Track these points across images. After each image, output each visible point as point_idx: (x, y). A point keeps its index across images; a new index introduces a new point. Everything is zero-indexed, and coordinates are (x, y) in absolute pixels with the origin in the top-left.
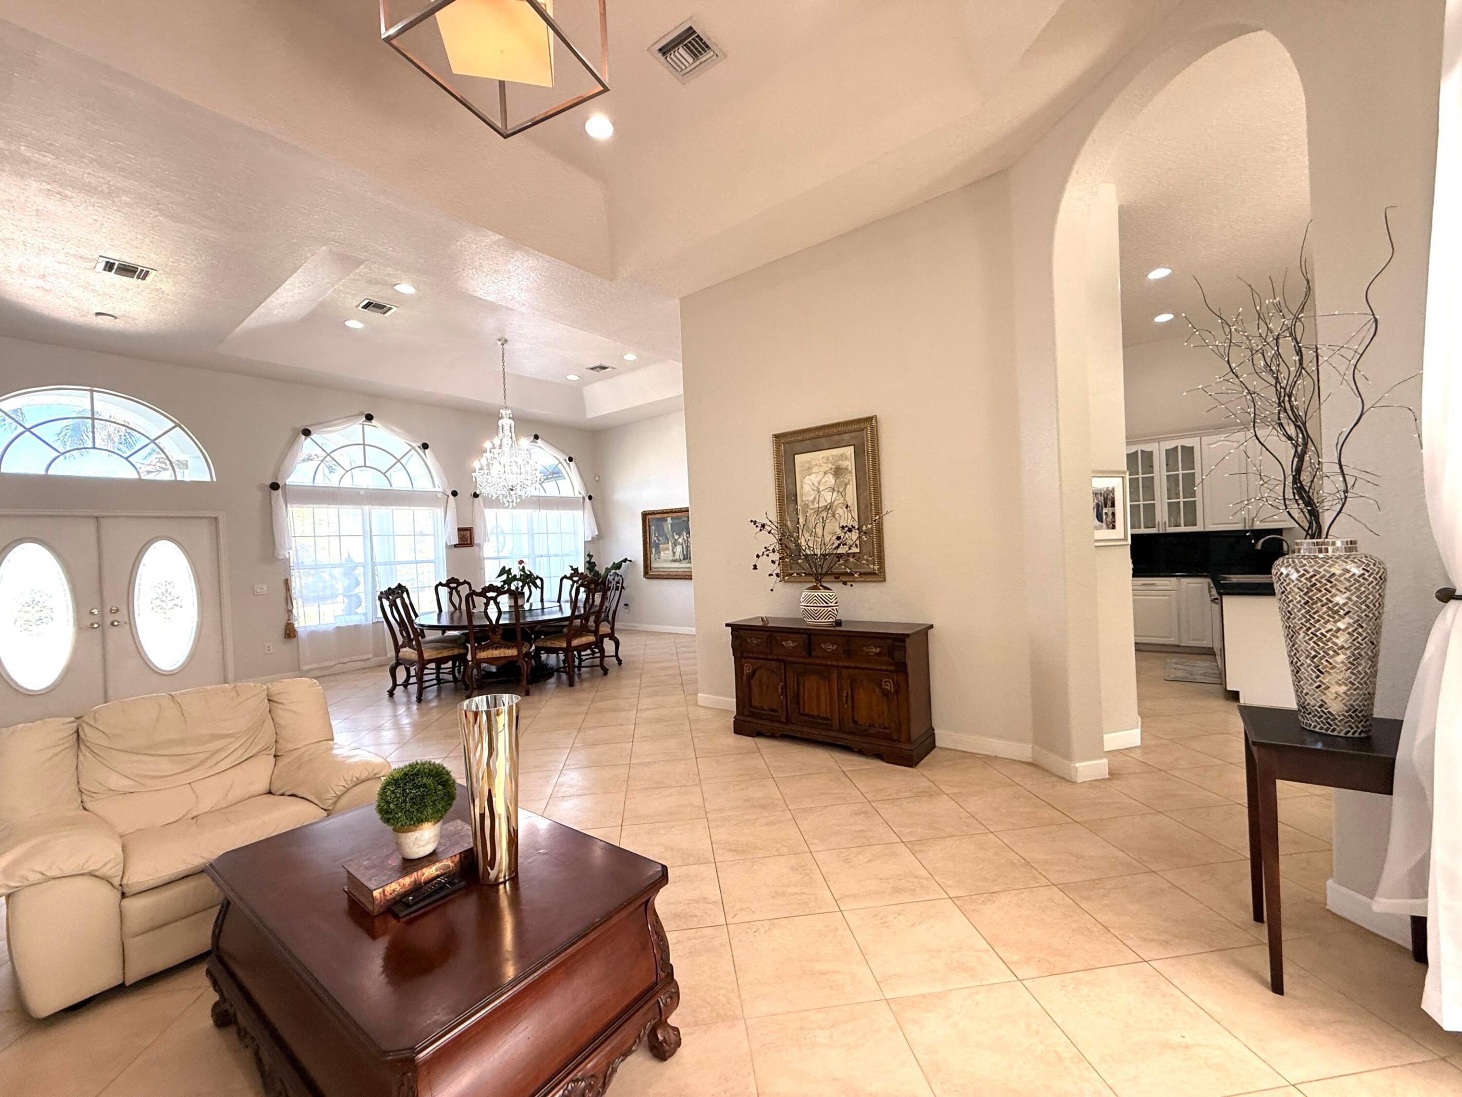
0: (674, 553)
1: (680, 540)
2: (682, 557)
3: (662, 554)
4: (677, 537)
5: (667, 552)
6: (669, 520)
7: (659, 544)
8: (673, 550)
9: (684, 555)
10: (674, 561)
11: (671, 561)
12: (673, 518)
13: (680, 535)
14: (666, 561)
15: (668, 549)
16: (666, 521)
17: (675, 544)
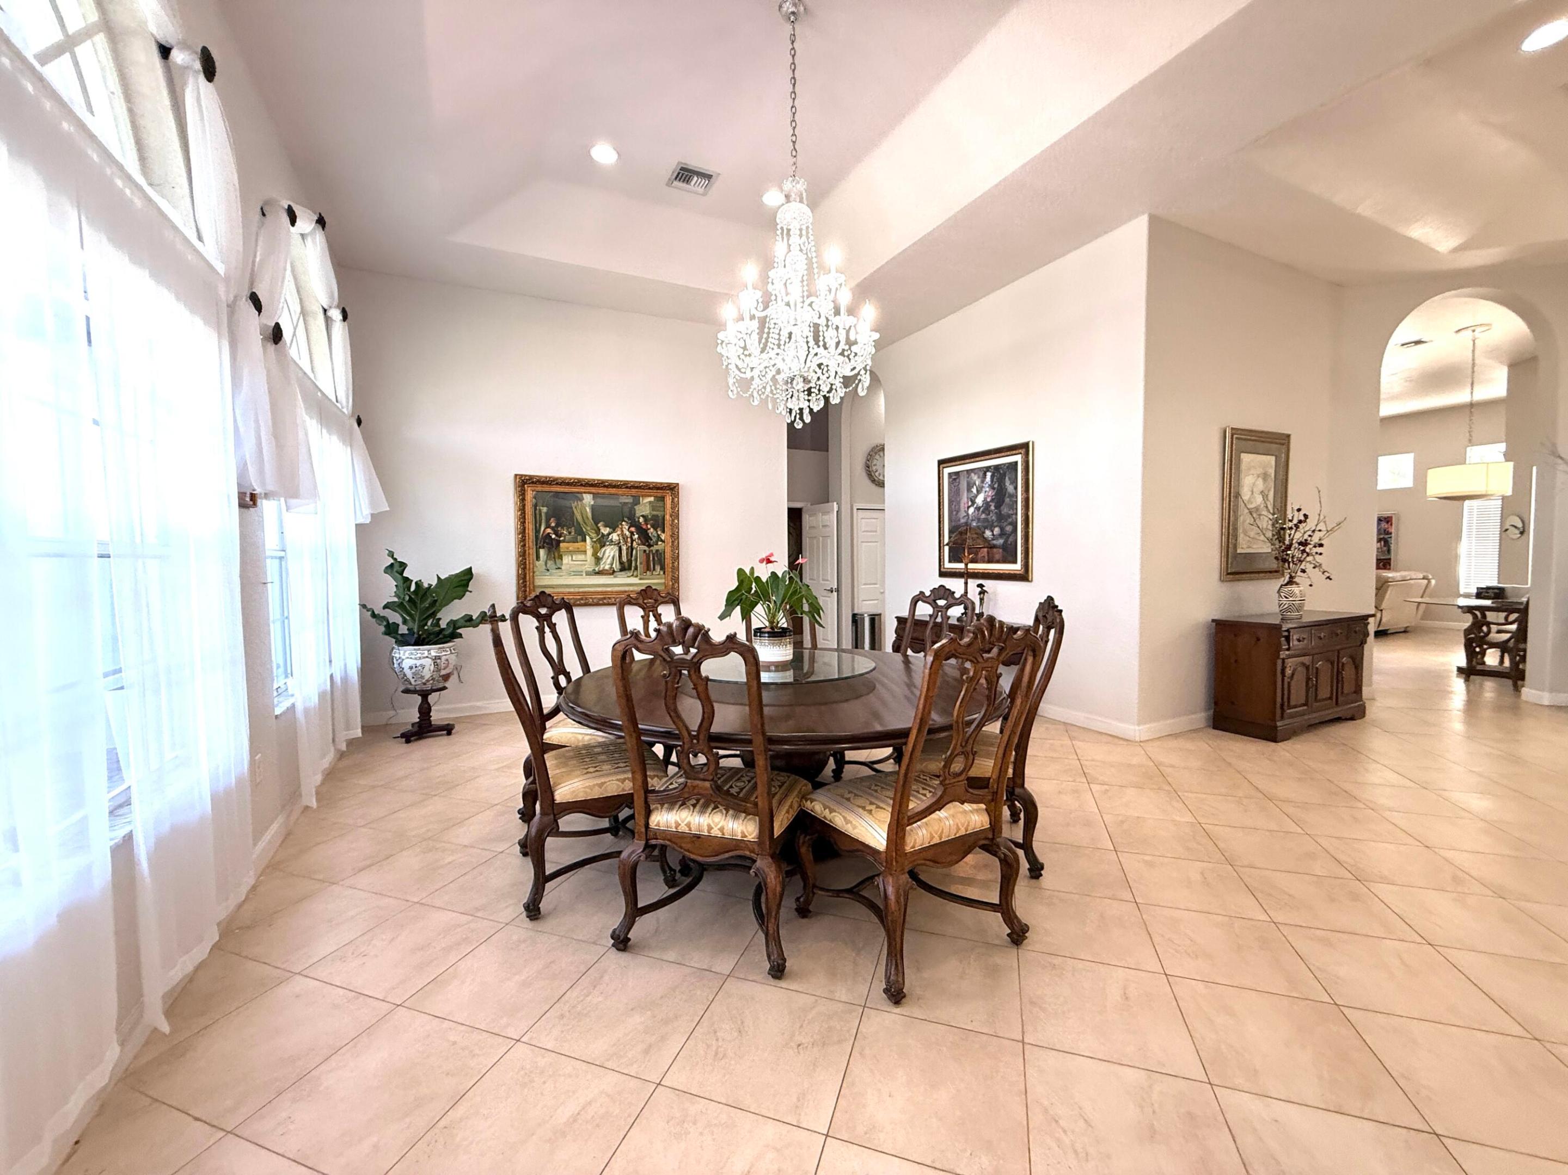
0: (598, 560)
1: (615, 537)
2: (616, 566)
3: (566, 560)
4: (605, 531)
5: (581, 557)
6: (588, 499)
7: (559, 542)
8: (595, 554)
9: (621, 563)
10: (600, 573)
11: (588, 574)
12: (595, 496)
13: (614, 530)
14: (578, 573)
15: (585, 552)
16: (581, 500)
17: (602, 542)
